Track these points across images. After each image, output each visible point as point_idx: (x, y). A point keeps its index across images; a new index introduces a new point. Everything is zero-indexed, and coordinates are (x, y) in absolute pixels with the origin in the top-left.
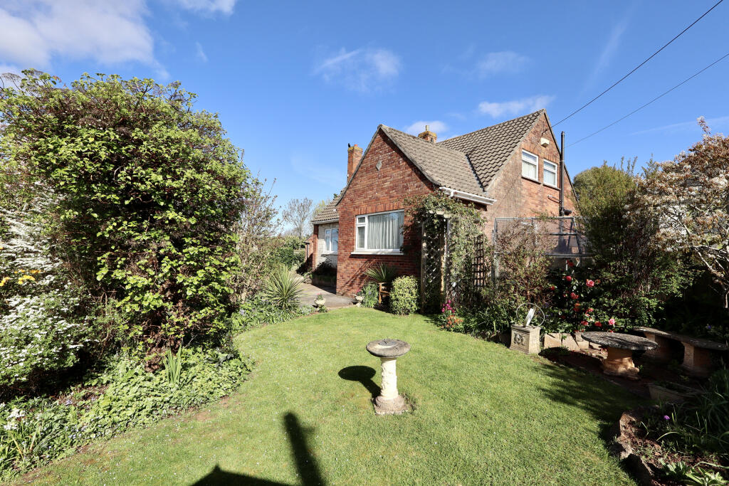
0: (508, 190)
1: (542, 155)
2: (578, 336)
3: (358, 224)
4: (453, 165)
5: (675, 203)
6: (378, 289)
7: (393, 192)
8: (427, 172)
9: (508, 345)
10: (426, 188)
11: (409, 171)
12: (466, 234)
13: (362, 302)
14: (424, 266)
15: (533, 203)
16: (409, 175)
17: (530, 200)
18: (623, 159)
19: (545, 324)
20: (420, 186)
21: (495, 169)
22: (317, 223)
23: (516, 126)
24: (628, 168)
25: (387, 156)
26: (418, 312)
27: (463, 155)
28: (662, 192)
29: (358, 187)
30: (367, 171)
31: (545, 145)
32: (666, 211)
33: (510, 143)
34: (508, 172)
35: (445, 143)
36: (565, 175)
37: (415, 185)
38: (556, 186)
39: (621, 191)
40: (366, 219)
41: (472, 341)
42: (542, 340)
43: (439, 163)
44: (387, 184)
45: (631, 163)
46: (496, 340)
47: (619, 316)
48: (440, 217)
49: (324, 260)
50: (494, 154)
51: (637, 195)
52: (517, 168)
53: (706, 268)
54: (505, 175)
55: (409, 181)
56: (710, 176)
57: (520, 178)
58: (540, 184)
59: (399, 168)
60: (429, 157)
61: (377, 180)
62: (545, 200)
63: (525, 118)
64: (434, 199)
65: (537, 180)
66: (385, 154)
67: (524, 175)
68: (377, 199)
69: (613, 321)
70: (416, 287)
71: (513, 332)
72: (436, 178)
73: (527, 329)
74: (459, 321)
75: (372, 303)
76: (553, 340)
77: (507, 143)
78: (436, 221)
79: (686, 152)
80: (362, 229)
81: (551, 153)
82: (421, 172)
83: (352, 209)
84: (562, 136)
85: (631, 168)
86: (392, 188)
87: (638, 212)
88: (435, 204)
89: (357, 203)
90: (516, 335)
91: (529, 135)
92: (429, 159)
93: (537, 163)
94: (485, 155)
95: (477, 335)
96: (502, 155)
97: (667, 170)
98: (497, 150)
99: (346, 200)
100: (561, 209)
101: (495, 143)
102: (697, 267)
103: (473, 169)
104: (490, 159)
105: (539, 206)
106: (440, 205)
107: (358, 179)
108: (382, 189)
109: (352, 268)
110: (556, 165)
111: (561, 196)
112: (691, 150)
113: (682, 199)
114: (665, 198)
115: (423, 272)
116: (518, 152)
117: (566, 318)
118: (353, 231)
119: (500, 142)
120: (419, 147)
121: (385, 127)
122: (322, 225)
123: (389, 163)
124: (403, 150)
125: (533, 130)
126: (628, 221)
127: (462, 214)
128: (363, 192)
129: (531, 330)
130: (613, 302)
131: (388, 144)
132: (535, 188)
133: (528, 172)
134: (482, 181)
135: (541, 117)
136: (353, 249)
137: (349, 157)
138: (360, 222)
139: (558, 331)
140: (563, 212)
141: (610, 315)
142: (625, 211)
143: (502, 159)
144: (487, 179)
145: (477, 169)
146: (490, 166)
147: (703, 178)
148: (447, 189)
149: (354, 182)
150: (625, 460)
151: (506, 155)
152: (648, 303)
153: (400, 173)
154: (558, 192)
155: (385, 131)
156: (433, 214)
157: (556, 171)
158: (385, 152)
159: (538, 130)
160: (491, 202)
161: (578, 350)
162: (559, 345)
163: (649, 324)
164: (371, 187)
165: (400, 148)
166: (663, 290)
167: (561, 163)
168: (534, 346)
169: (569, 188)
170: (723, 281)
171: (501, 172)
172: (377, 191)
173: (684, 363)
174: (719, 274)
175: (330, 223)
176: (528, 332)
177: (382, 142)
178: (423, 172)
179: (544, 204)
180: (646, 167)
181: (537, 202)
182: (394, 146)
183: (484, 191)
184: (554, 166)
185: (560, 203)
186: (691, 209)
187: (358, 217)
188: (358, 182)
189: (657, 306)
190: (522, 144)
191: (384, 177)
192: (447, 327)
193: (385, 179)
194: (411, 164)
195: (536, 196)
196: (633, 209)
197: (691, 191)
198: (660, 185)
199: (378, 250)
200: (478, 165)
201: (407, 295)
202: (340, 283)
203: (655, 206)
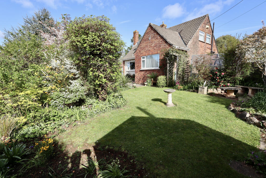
0: (194, 45)
1: (206, 32)
2: (218, 89)
3: (142, 59)
4: (175, 37)
5: (251, 48)
6: (151, 80)
7: (155, 48)
8: (168, 40)
9: (198, 92)
10: (167, 46)
11: (161, 40)
12: (183, 61)
13: (147, 85)
14: (168, 72)
15: (202, 50)
16: (161, 42)
17: (201, 49)
18: (237, 34)
19: (208, 86)
20: (165, 45)
21: (190, 38)
22: (124, 60)
23: (197, 21)
24: (238, 37)
25: (153, 35)
26: (166, 86)
27: (178, 33)
28: (248, 44)
29: (141, 47)
30: (145, 40)
31: (207, 28)
32: (249, 50)
33: (195, 28)
34: (194, 39)
35: (170, 28)
36: (213, 39)
37: (163, 45)
38: (210, 43)
39: (235, 44)
40: (145, 58)
41: (186, 93)
42: (208, 91)
43: (171, 37)
44: (153, 45)
45: (239, 35)
46: (194, 91)
47: (230, 83)
48: (174, 55)
49: (127, 73)
50: (189, 32)
51: (240, 45)
52: (198, 37)
53: (258, 68)
54: (193, 40)
55: (161, 44)
56: (263, 39)
57: (198, 41)
58: (205, 43)
59: (157, 39)
60: (167, 34)
61: (149, 43)
62: (206, 49)
63: (201, 18)
64: (172, 49)
65: (204, 41)
66: (152, 34)
67: (200, 40)
68: (149, 50)
69: (229, 84)
70: (165, 79)
71: (199, 89)
72: (171, 42)
73: (204, 87)
74: (182, 87)
75: (150, 85)
76: (211, 91)
77: (194, 28)
78: (173, 57)
79: (257, 31)
80: (144, 61)
81: (209, 31)
82: (165, 40)
83: (140, 54)
84: (214, 24)
85: (239, 37)
86: (155, 46)
87: (240, 51)
88: (173, 51)
89: (142, 52)
90: (200, 89)
91: (202, 25)
92: (168, 35)
93: (204, 35)
94: (186, 33)
95: (187, 91)
96: (192, 33)
97: (250, 37)
98: (190, 31)
99: (138, 51)
100: (211, 51)
101: (190, 28)
102: (256, 68)
103: (182, 38)
104: (188, 34)
105: (204, 51)
106: (174, 51)
107: (142, 43)
108: (151, 47)
109: (140, 75)
110: (211, 36)
111: (212, 47)
112: (258, 31)
113: (253, 46)
114: (249, 46)
115: (168, 74)
116: (198, 31)
117: (215, 84)
118: (140, 62)
119: (191, 27)
120: (164, 31)
121: (152, 24)
122: (126, 61)
123: (154, 37)
124: (159, 32)
125: (203, 23)
126: (237, 54)
127: (182, 54)
128: (144, 48)
129: (205, 87)
130: (229, 79)
131: (153, 30)
132: (203, 44)
133: (201, 39)
134: (185, 42)
135: (207, 17)
136: (141, 68)
137: (134, 35)
138: (143, 59)
139: (212, 88)
140: (212, 53)
141: (228, 83)
142: (236, 51)
143: (192, 34)
144: (187, 42)
145: (183, 38)
146: (188, 37)
147: (260, 39)
148: (175, 46)
149: (140, 45)
150: (232, 110)
151: (194, 32)
152: (240, 79)
153: (158, 41)
154: (211, 45)
155: (152, 26)
156: (172, 55)
157: (210, 38)
158: (152, 33)
159: (205, 22)
160: (189, 50)
161: (218, 93)
162: (212, 92)
163: (240, 85)
164: (147, 46)
165: (158, 32)
166: (245, 75)
167: (213, 35)
168: (205, 92)
169: (215, 44)
170: (262, 70)
171: (192, 39)
172: (149, 48)
173: (249, 94)
174: (261, 68)
175: (129, 60)
176: (204, 88)
177: (151, 30)
178: (167, 40)
179: (206, 50)
180: (244, 36)
181: (203, 49)
182: (155, 31)
183: (186, 46)
184: (210, 36)
185: (211, 49)
186: (256, 49)
187: (142, 57)
188: (142, 44)
189: (242, 79)
190: (200, 28)
191: (152, 42)
192: (178, 89)
193: (152, 43)
194: (162, 37)
195: (203, 47)
196: (238, 50)
197: (256, 44)
198: (248, 42)
199: (149, 68)
200: (183, 36)
201: (163, 81)
202: (136, 80)
203: (245, 49)
